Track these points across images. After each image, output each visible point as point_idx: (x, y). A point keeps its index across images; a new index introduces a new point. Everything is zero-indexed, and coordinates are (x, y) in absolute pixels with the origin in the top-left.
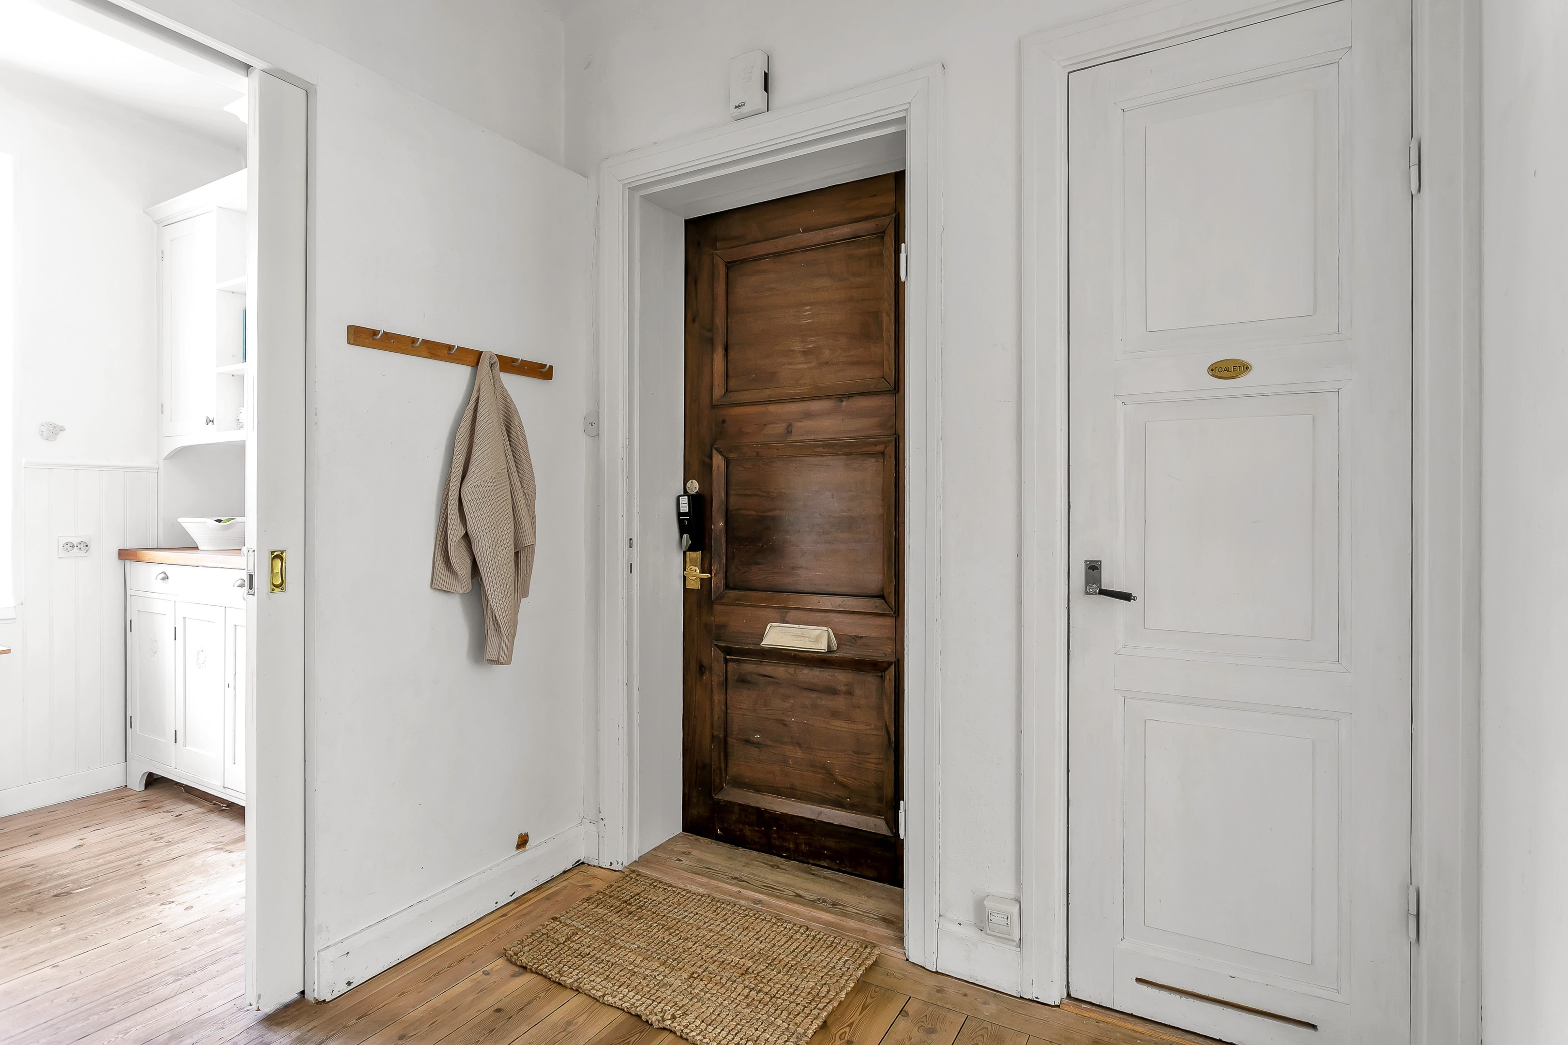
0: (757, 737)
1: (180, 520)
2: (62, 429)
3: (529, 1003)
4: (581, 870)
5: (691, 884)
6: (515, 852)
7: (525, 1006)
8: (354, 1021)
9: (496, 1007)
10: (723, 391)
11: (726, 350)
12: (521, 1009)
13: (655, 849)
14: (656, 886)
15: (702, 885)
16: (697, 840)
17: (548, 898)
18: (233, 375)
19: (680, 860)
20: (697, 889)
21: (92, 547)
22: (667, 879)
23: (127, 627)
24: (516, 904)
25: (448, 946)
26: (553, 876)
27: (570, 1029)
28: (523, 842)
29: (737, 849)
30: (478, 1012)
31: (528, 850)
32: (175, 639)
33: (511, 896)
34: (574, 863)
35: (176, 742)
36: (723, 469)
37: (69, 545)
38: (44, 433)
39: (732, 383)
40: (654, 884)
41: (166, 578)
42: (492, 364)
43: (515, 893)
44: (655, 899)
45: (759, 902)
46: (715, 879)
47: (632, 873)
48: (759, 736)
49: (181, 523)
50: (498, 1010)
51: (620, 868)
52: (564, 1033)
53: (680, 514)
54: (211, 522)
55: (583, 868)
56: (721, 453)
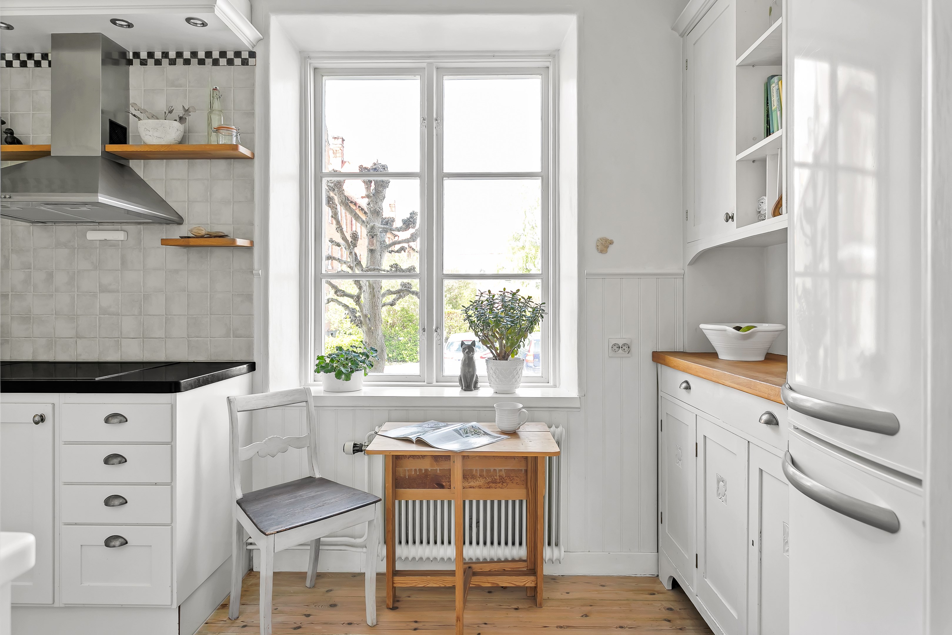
1: (702, 326)
2: (611, 243)
18: (754, 161)
21: (633, 349)
23: (659, 426)
32: (696, 456)
35: (697, 567)
37: (616, 346)
38: (599, 247)
41: (688, 388)
49: (703, 330)
54: (730, 329)
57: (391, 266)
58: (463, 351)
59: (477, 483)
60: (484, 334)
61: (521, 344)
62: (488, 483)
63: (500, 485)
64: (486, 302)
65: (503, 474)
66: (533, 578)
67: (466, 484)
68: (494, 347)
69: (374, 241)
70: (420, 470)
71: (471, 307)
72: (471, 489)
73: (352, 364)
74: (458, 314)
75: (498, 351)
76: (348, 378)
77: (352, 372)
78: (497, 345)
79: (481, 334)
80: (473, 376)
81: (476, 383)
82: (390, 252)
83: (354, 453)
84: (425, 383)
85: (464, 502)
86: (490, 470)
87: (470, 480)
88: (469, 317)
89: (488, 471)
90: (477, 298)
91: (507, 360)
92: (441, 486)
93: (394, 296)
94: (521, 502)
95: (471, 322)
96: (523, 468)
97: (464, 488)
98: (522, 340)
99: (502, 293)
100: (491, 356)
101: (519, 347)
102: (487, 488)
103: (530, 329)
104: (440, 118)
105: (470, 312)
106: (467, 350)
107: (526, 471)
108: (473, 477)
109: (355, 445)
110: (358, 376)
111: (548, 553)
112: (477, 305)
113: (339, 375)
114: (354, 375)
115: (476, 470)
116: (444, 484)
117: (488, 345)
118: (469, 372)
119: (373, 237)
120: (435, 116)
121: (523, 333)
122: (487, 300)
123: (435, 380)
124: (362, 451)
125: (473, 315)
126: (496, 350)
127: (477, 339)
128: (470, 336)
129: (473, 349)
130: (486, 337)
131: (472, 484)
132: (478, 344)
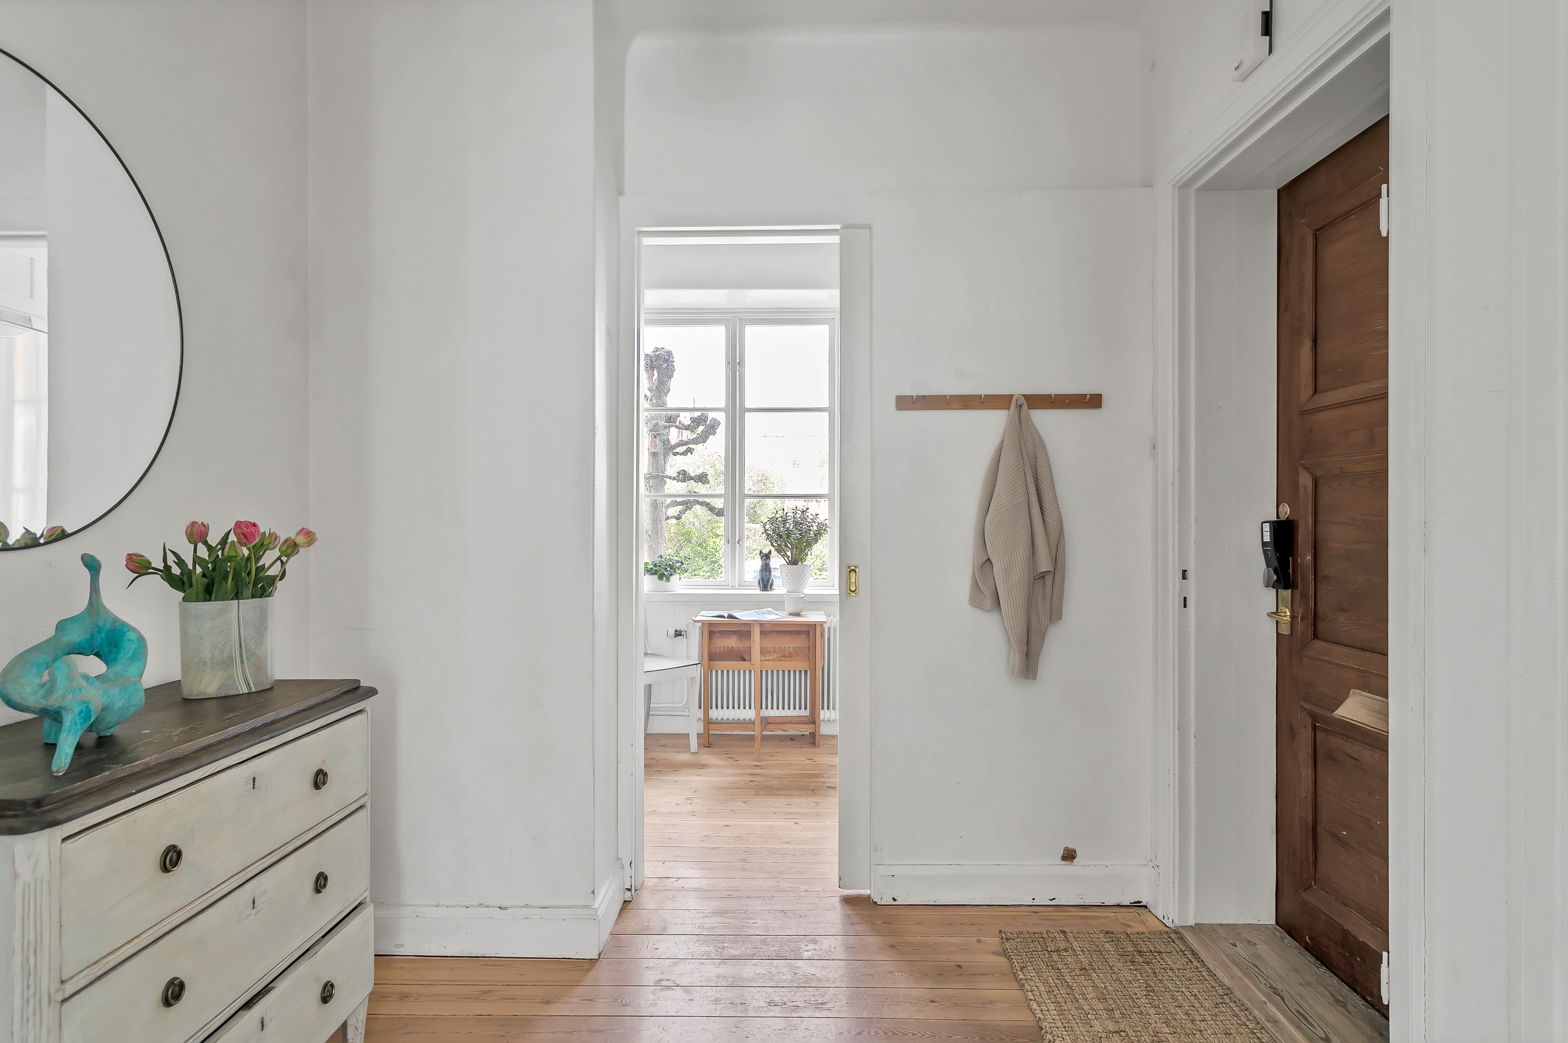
0: (1344, 834)
3: (983, 974)
4: (1137, 911)
5: (1221, 971)
6: (1059, 861)
7: (978, 974)
8: (880, 923)
9: (958, 963)
10: (1310, 392)
11: (1315, 341)
12: (973, 975)
13: (1221, 925)
14: (1185, 955)
15: (1232, 977)
16: (1282, 938)
17: (1082, 918)
19: (1235, 946)
20: (1223, 978)
22: (1203, 955)
24: (1053, 909)
25: (974, 912)
26: (1104, 903)
27: (989, 1006)
28: (1069, 856)
29: (1317, 967)
30: (947, 959)
31: (1074, 865)
33: (1051, 900)
34: (1132, 902)
36: (1310, 489)
39: (1321, 381)
40: (1185, 952)
42: (1020, 406)
43: (1055, 899)
44: (1170, 963)
45: (1275, 1022)
46: (1249, 978)
47: (1178, 934)
48: (1345, 833)
50: (959, 966)
51: (1170, 924)
52: (981, 1005)
53: (1264, 544)
55: (1142, 910)
56: (1307, 469)
57: (679, 473)
58: (762, 558)
59: (771, 657)
60: (778, 544)
61: (809, 553)
62: (780, 657)
63: (789, 658)
64: (781, 518)
65: (791, 650)
66: (813, 726)
67: (763, 658)
68: (786, 554)
69: (657, 440)
70: (728, 647)
71: (769, 522)
72: (766, 662)
73: (671, 569)
74: (757, 530)
75: (790, 559)
76: (668, 580)
77: (671, 575)
78: (789, 554)
79: (776, 545)
80: (769, 579)
81: (772, 585)
82: (675, 454)
83: (675, 637)
84: (730, 587)
85: (761, 671)
86: (781, 647)
87: (766, 655)
88: (766, 530)
89: (780, 648)
90: (773, 515)
91: (796, 565)
92: (744, 660)
93: (679, 508)
94: (806, 671)
95: (768, 535)
96: (807, 646)
97: (761, 661)
98: (810, 550)
99: (794, 511)
100: (785, 563)
101: (806, 555)
102: (779, 661)
103: (816, 541)
104: (741, 363)
105: (767, 527)
106: (765, 557)
107: (809, 648)
108: (769, 653)
109: (676, 631)
110: (675, 578)
111: (824, 714)
112: (772, 520)
113: (661, 577)
114: (672, 578)
115: (771, 647)
116: (746, 658)
117: (782, 554)
118: (766, 575)
119: (655, 437)
120: (738, 361)
121: (809, 545)
122: (781, 517)
123: (737, 585)
124: (681, 635)
125: (769, 529)
126: (788, 557)
127: (773, 549)
128: (767, 548)
129: (769, 557)
130: (780, 546)
131: (767, 658)
132: (774, 553)
